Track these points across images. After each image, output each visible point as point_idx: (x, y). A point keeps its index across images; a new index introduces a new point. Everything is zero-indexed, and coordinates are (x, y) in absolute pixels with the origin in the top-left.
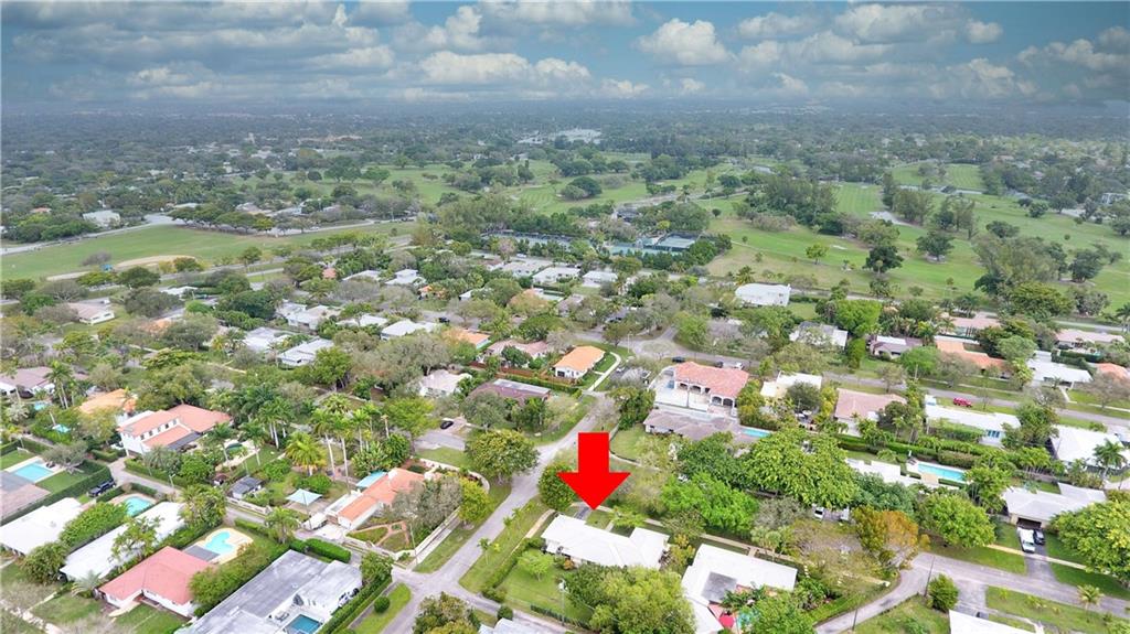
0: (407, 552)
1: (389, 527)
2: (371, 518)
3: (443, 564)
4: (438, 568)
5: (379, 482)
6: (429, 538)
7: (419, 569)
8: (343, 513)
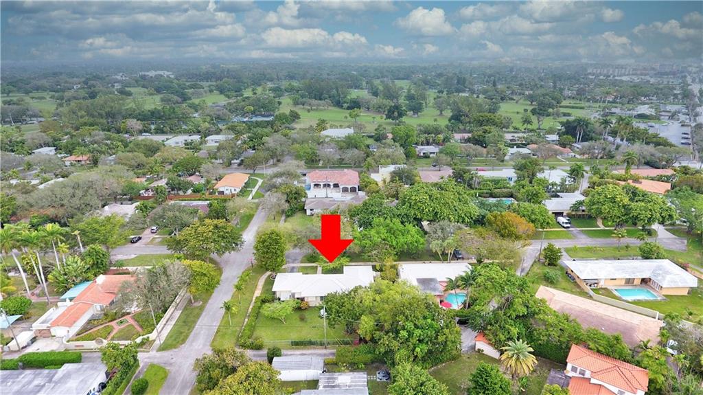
0: (145, 337)
1: (114, 323)
2: (89, 322)
3: (187, 337)
4: (183, 341)
5: (87, 290)
6: (163, 321)
7: (163, 348)
8: (56, 323)
